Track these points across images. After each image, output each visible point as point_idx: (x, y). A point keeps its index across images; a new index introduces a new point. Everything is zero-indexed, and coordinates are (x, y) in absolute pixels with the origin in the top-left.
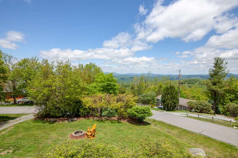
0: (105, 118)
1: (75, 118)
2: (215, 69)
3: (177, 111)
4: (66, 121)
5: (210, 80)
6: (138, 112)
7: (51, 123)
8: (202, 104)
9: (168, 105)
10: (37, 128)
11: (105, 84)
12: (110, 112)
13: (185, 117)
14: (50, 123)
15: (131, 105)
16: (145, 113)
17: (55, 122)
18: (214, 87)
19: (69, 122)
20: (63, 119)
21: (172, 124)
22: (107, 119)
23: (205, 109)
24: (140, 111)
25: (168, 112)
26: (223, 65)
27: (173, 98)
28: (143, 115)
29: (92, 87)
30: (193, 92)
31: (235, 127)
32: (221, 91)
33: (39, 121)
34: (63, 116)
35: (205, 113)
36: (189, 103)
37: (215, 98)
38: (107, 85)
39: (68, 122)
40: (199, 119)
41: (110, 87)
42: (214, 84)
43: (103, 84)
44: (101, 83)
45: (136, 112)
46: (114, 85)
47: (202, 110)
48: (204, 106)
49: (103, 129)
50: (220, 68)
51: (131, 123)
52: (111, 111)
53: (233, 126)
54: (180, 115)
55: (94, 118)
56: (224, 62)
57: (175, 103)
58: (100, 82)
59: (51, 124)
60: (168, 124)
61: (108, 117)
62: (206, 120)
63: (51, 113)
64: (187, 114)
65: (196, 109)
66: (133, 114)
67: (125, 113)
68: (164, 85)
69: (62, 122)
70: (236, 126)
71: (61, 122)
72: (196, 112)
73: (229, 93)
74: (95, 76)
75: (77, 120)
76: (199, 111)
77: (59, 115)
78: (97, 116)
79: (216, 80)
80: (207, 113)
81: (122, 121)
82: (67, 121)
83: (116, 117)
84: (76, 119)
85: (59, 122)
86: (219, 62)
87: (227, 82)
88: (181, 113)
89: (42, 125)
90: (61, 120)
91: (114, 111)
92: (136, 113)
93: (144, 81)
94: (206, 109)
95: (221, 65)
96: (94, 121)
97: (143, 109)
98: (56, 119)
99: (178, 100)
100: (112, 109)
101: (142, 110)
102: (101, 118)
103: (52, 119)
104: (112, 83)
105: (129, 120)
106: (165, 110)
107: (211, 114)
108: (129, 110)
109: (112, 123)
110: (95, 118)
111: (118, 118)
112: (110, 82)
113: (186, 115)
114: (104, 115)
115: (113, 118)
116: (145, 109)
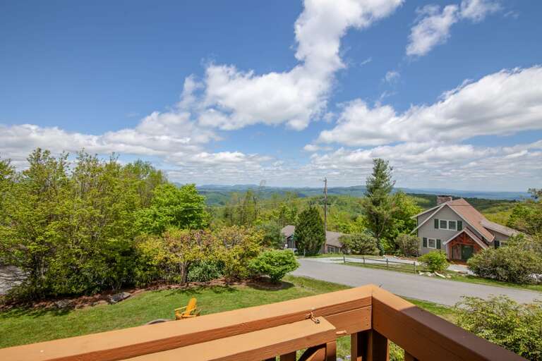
0: (195, 284)
1: (124, 293)
2: (375, 178)
3: (324, 255)
4: (101, 301)
5: (369, 196)
6: (272, 264)
7: (60, 311)
8: (363, 238)
9: (308, 245)
10: (23, 331)
11: (180, 208)
12: (206, 269)
13: (342, 264)
14: (57, 314)
15: (253, 250)
16: (287, 263)
17: (71, 307)
18: (375, 209)
19: (112, 303)
20: (91, 298)
21: (326, 280)
22: (201, 286)
23: (367, 248)
24: (276, 261)
25: (309, 259)
26: (387, 171)
27: (317, 231)
28: (284, 267)
29: (147, 217)
30: (335, 220)
31: (421, 273)
32: (387, 215)
33: (16, 313)
34: (89, 292)
35: (368, 254)
36: (341, 238)
37: (377, 228)
38: (185, 211)
39: (107, 303)
40: (365, 265)
41: (190, 215)
42: (376, 203)
43: (176, 209)
44: (172, 206)
45: (267, 263)
46: (200, 210)
47: (362, 251)
48: (366, 242)
49: (207, 307)
50: (383, 177)
51: (257, 288)
52: (209, 266)
53: (417, 271)
54: (331, 262)
55: (169, 288)
56: (388, 166)
57: (320, 241)
58: (167, 205)
59: (61, 315)
60: (319, 281)
61: (202, 281)
62: (378, 267)
63: (56, 287)
64: (344, 259)
65: (353, 248)
66: (263, 267)
67: (243, 269)
68: (290, 207)
69: (92, 305)
70: (422, 271)
71: (87, 307)
72: (354, 253)
73: (396, 218)
74: (154, 190)
75: (129, 296)
76: (358, 252)
77: (81, 290)
78: (177, 282)
79: (378, 197)
80: (371, 254)
81: (236, 285)
82: (103, 303)
83: (219, 279)
84: (126, 294)
85: (81, 307)
86: (381, 167)
87: (394, 200)
88: (331, 258)
89: (35, 321)
90: (85, 301)
91: (215, 265)
92: (268, 265)
93: (252, 201)
94: (369, 247)
95: (384, 172)
96: (173, 294)
97: (282, 256)
98: (71, 301)
99: (324, 234)
100: (210, 263)
101: (280, 258)
102: (188, 286)
103: (60, 303)
104: (195, 206)
105: (250, 282)
106: (303, 254)
107: (376, 255)
108: (252, 262)
109: (217, 292)
110: (173, 287)
111: (225, 280)
112: (190, 203)
113: (343, 262)
114: (193, 278)
115: (213, 282)
116: (286, 256)
